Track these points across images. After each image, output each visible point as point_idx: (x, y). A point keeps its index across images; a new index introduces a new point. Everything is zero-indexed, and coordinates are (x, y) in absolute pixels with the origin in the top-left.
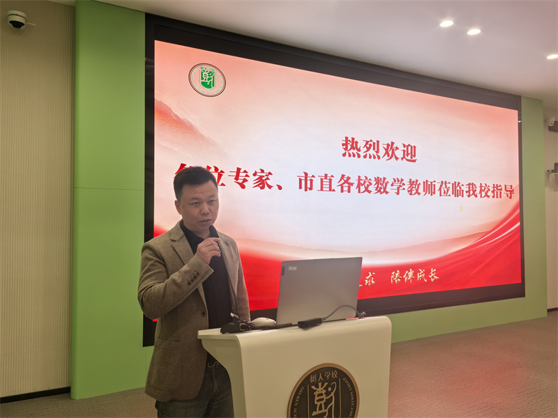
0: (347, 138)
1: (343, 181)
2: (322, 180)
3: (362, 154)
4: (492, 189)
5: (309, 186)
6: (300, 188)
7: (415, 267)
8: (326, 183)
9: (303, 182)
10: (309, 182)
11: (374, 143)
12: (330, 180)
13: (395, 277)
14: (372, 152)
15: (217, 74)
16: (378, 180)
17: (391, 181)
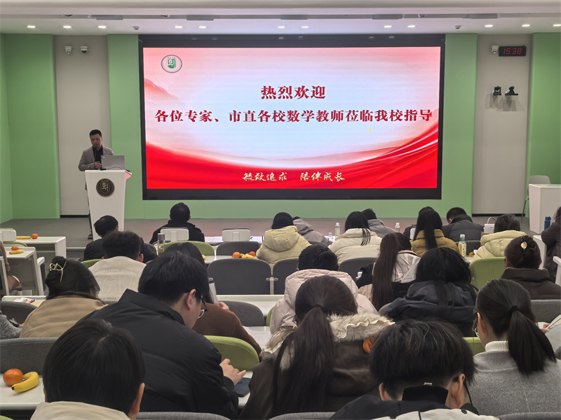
0: (265, 87)
1: (262, 115)
2: (246, 115)
3: (277, 96)
4: (404, 114)
5: (237, 118)
6: (231, 120)
7: (323, 171)
8: (249, 116)
9: (233, 117)
10: (237, 117)
11: (287, 88)
12: (253, 115)
13: (305, 177)
14: (285, 94)
15: (177, 60)
16: (290, 113)
17: (302, 113)
